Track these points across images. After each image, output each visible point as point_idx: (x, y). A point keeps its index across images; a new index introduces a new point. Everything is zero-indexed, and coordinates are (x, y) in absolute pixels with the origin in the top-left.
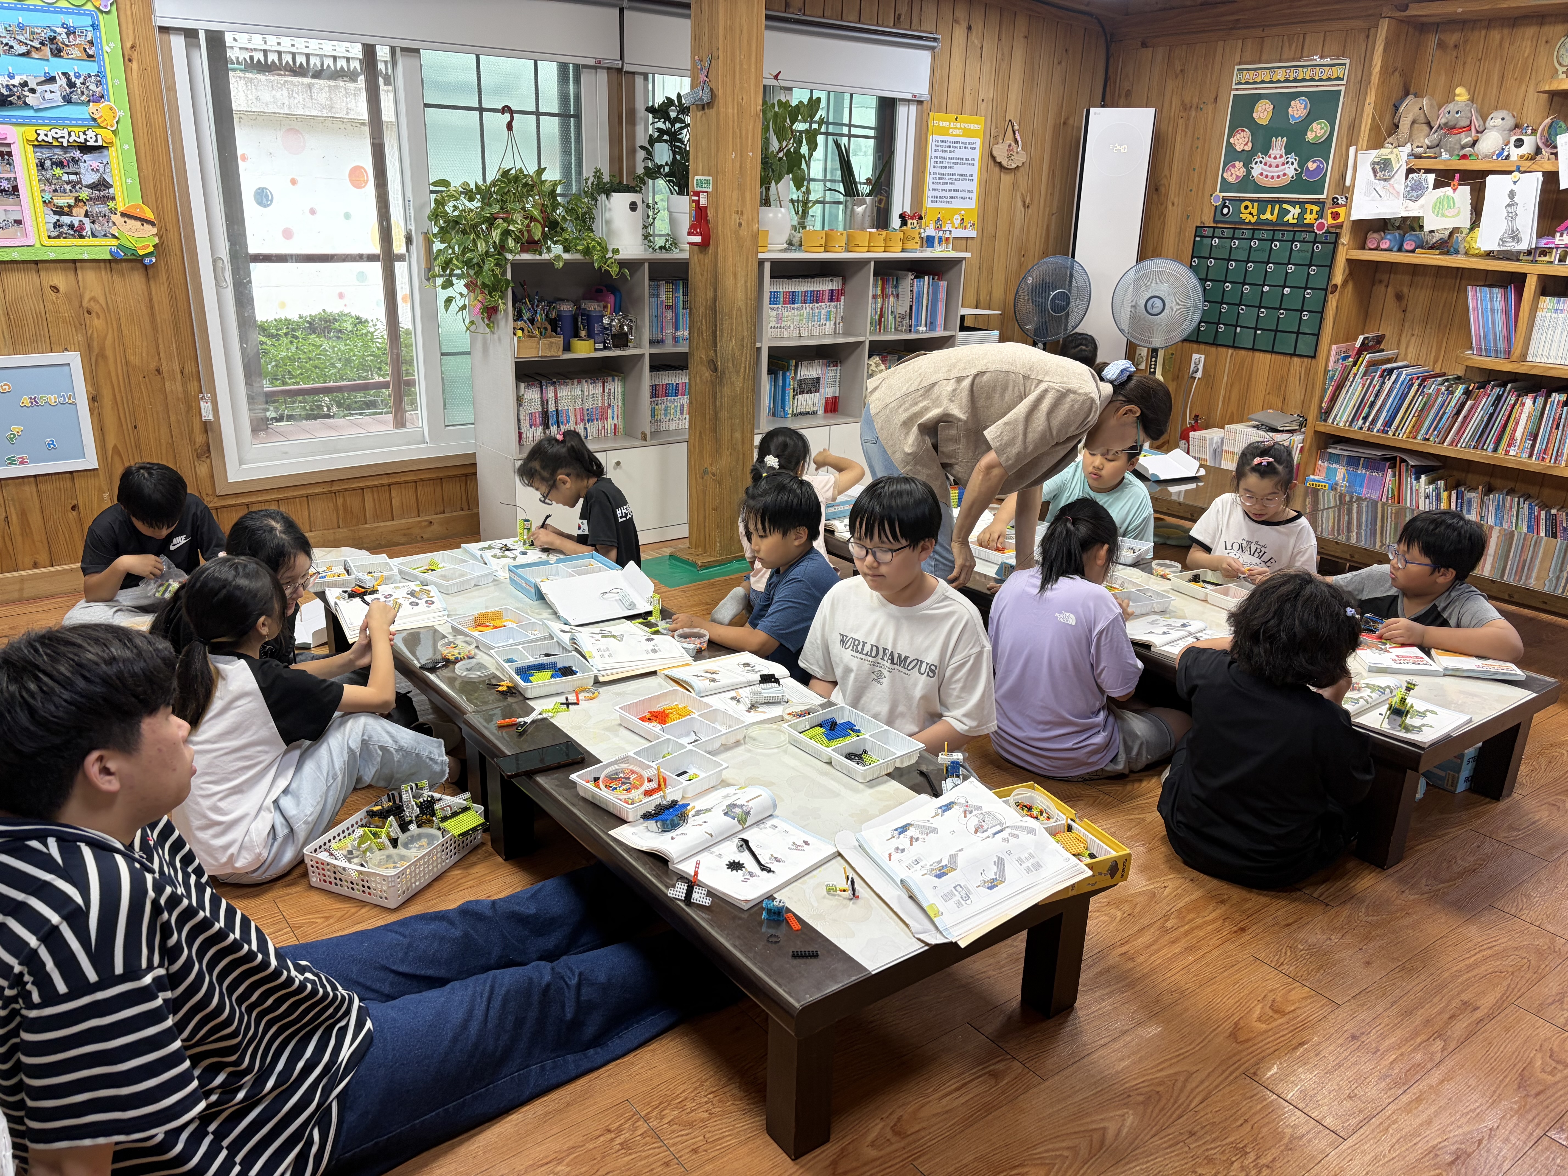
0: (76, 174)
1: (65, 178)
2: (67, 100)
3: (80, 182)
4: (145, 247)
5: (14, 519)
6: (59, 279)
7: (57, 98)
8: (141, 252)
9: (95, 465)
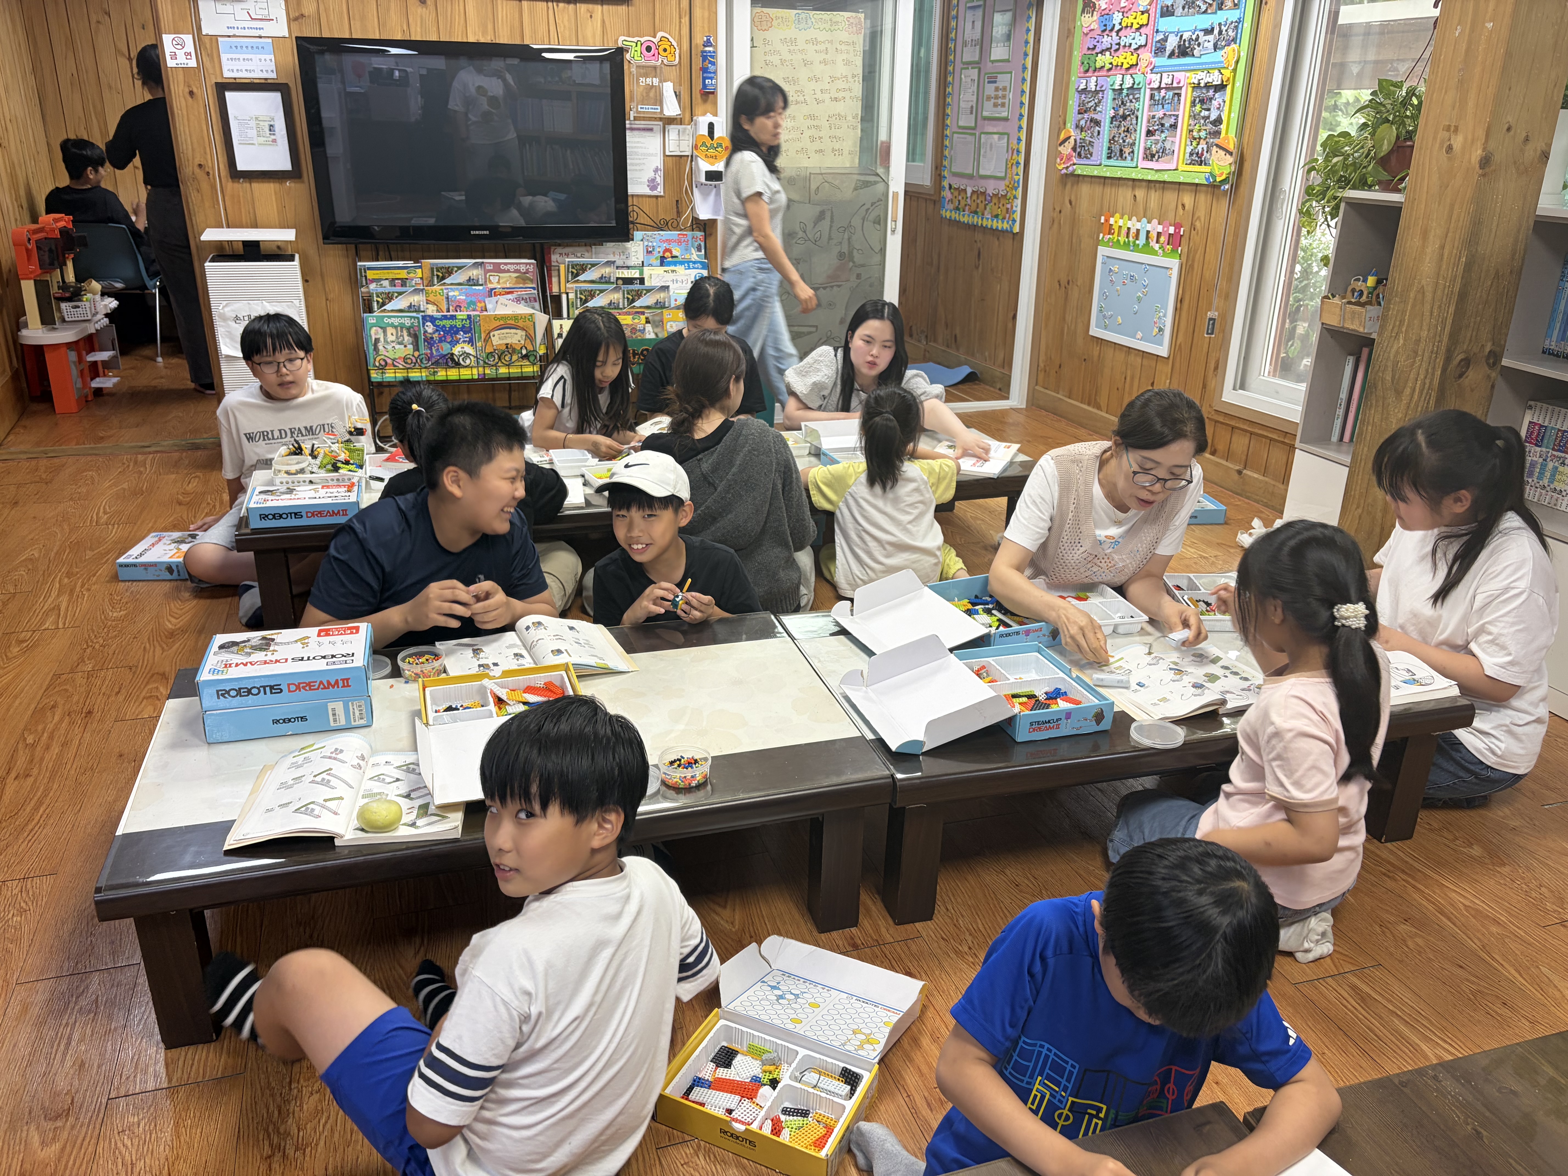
0: (1209, 110)
1: (1205, 113)
2: (1216, 47)
3: (1208, 117)
4: (1222, 174)
5: (1128, 379)
6: (1188, 199)
7: (1210, 45)
8: (1218, 179)
9: (1165, 355)
